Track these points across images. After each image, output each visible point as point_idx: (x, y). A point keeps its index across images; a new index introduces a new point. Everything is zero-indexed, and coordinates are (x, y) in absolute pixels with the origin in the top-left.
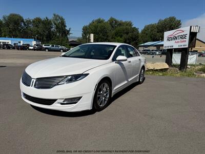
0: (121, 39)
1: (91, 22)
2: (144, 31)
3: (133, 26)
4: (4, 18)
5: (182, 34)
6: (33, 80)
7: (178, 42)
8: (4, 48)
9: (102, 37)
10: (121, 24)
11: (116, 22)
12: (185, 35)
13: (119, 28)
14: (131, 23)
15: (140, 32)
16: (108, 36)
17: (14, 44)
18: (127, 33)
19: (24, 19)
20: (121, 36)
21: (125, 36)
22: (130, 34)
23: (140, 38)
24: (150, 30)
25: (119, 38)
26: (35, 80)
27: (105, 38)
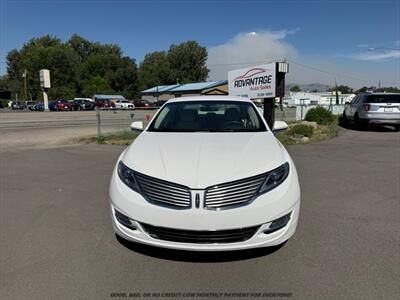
0: (103, 79)
1: (27, 42)
2: (145, 66)
3: (124, 55)
5: (263, 75)
7: (256, 89)
9: (61, 75)
10: (97, 50)
11: (87, 45)
12: (269, 78)
13: (93, 58)
14: (119, 49)
15: (138, 67)
16: (73, 74)
18: (115, 69)
20: (103, 74)
21: (110, 74)
22: (120, 70)
23: (140, 78)
24: (156, 64)
25: (99, 77)
26: (202, 193)
27: (68, 77)
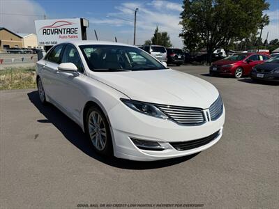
5: (70, 27)
6: (205, 111)
7: (64, 37)
12: (75, 29)
26: (208, 110)
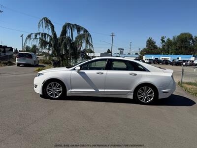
4: (174, 38)
8: (163, 64)
17: (173, 60)
19: (193, 36)
